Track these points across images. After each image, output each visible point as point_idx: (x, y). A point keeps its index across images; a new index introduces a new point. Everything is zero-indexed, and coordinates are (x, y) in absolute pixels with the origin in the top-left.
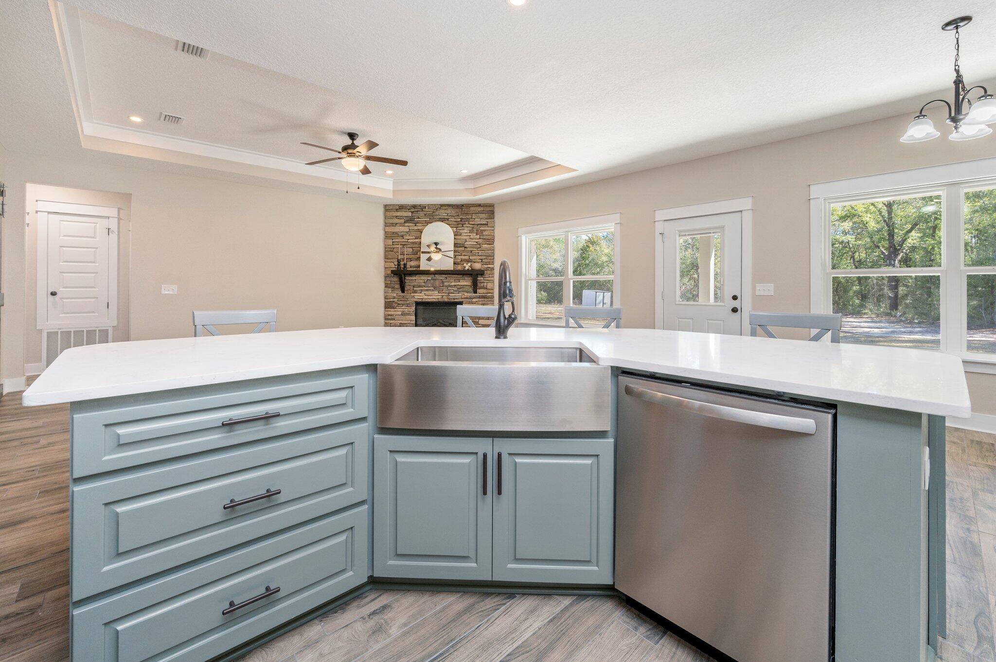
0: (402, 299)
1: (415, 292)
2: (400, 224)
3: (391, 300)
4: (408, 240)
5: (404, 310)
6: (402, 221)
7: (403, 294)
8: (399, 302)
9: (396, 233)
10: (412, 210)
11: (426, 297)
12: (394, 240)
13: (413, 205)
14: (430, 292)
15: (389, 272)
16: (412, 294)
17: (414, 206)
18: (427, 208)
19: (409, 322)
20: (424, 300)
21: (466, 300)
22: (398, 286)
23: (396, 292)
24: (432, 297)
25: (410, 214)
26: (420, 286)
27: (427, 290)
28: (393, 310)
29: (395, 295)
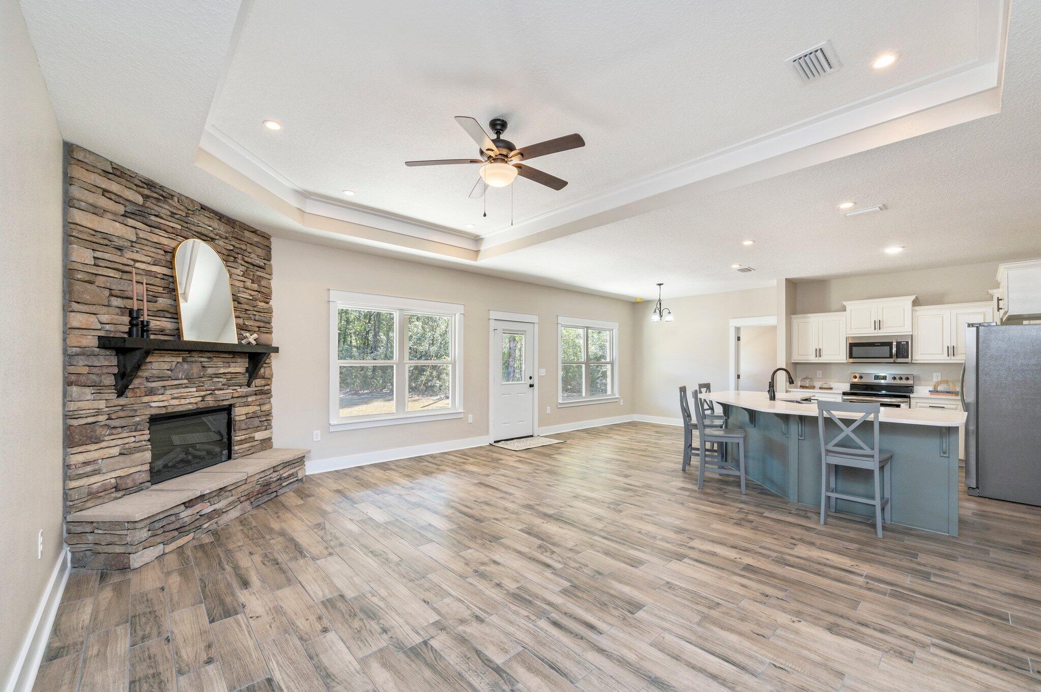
0: (121, 414)
1: (151, 392)
2: (115, 214)
3: (90, 420)
4: (136, 261)
5: (126, 441)
6: (121, 209)
7: (122, 401)
8: (113, 423)
9: (106, 236)
10: (146, 192)
11: (175, 402)
12: (98, 254)
13: (149, 180)
14: (183, 390)
15: (91, 341)
16: (146, 399)
17: (150, 185)
18: (176, 199)
19: (138, 469)
20: (170, 410)
21: (240, 400)
22: (110, 380)
23: (106, 396)
24: (188, 401)
25: (140, 200)
26: (161, 378)
27: (177, 386)
28: (93, 447)
29: (102, 405)
